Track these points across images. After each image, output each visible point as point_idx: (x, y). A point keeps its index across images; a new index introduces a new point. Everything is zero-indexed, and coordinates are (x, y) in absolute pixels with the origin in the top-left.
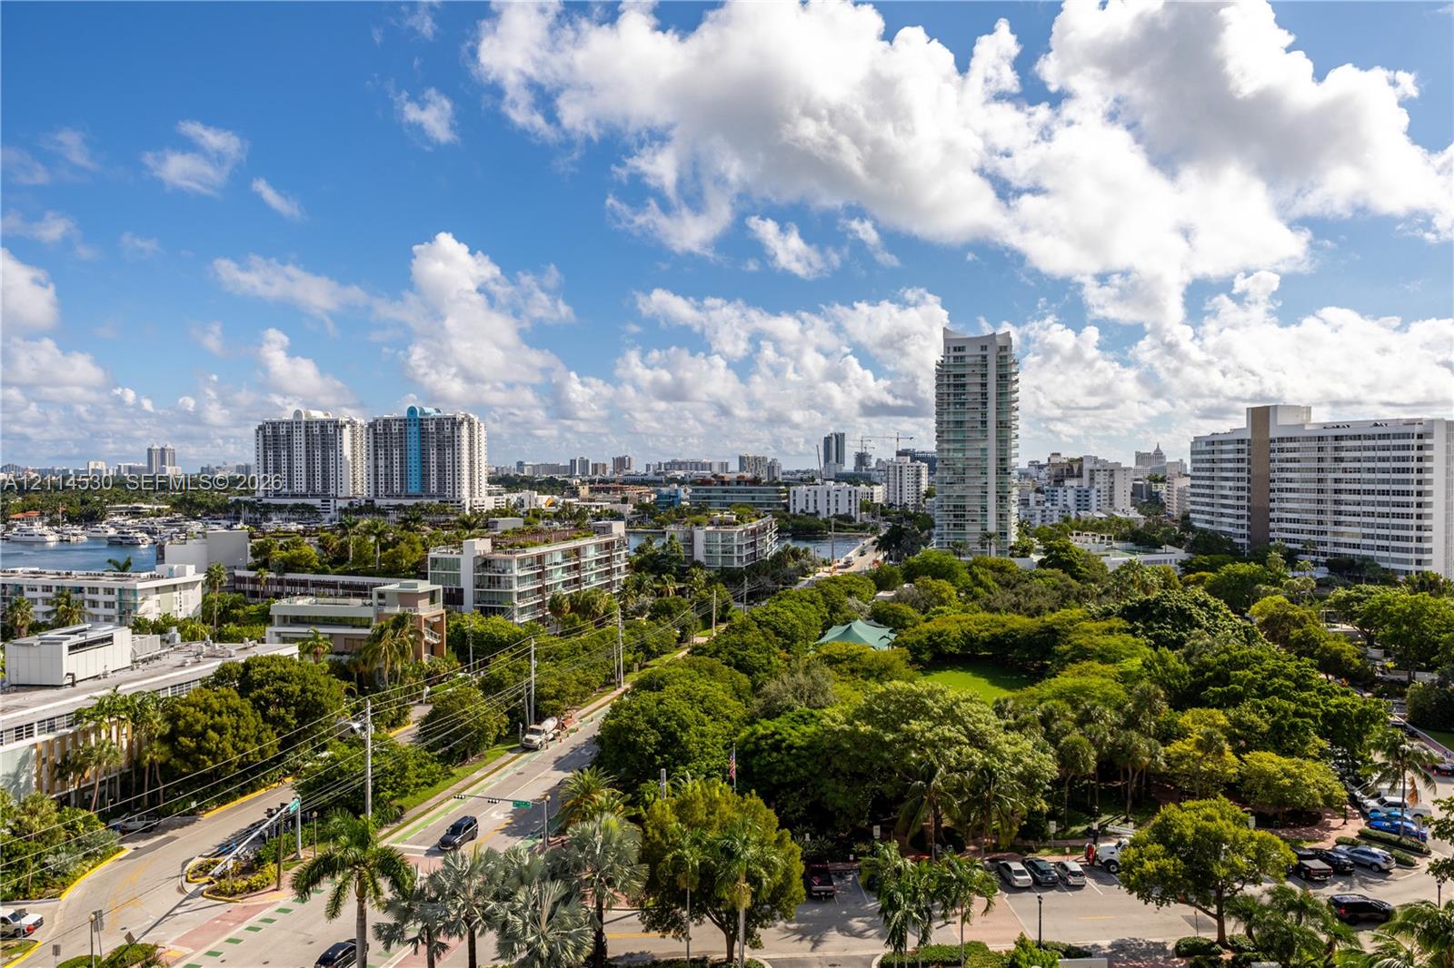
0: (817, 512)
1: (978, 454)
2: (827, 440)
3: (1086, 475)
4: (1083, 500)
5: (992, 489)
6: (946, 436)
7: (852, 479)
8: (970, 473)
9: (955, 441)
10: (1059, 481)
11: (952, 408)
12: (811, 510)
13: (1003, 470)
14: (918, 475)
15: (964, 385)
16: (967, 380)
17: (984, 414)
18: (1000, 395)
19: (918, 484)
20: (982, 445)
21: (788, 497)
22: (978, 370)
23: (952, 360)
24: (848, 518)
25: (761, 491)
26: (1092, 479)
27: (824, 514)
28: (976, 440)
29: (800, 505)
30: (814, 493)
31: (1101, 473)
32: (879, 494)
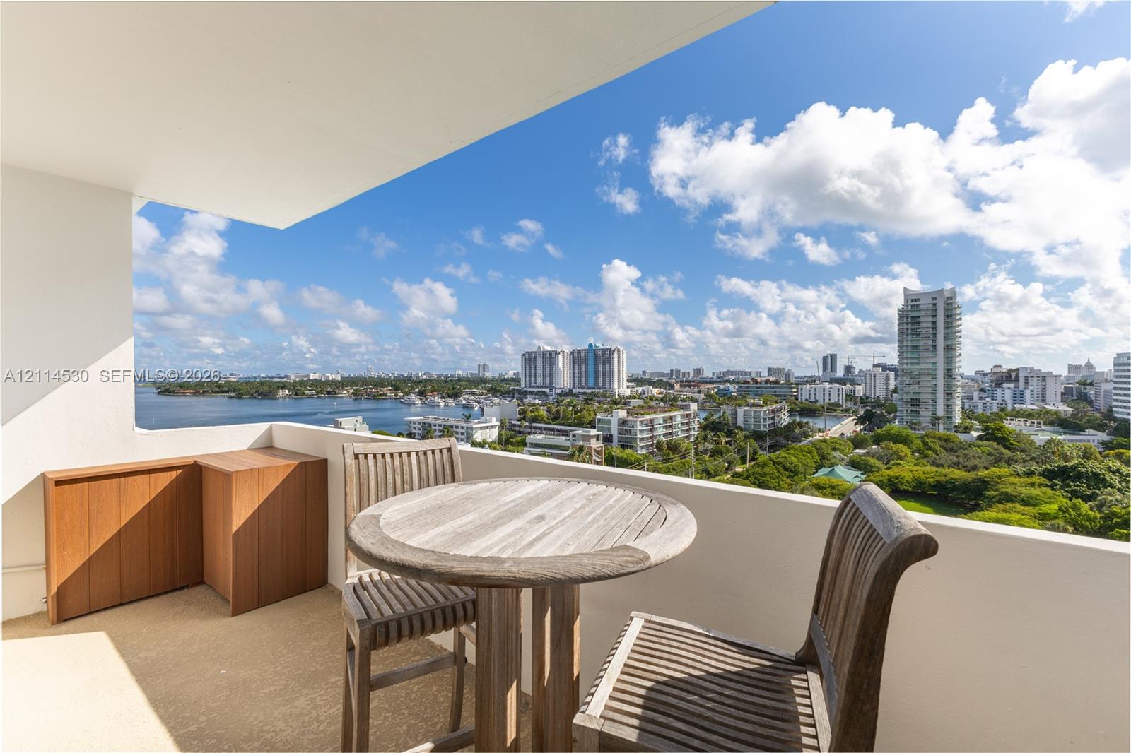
0: (817, 401)
1: (930, 366)
2: (825, 359)
3: (1022, 380)
4: (1018, 397)
5: (941, 389)
6: (905, 355)
7: (841, 381)
8: (923, 378)
9: (911, 358)
10: (999, 383)
11: (910, 338)
12: (812, 399)
13: (949, 375)
14: (887, 379)
15: (919, 323)
16: (921, 319)
17: (934, 341)
18: (946, 328)
19: (887, 385)
20: (932, 360)
21: (797, 392)
22: (930, 313)
23: (910, 308)
24: (837, 405)
25: (780, 388)
26: (1027, 383)
27: (821, 402)
28: (928, 357)
29: (805, 396)
30: (815, 389)
31: (1035, 379)
32: (860, 390)
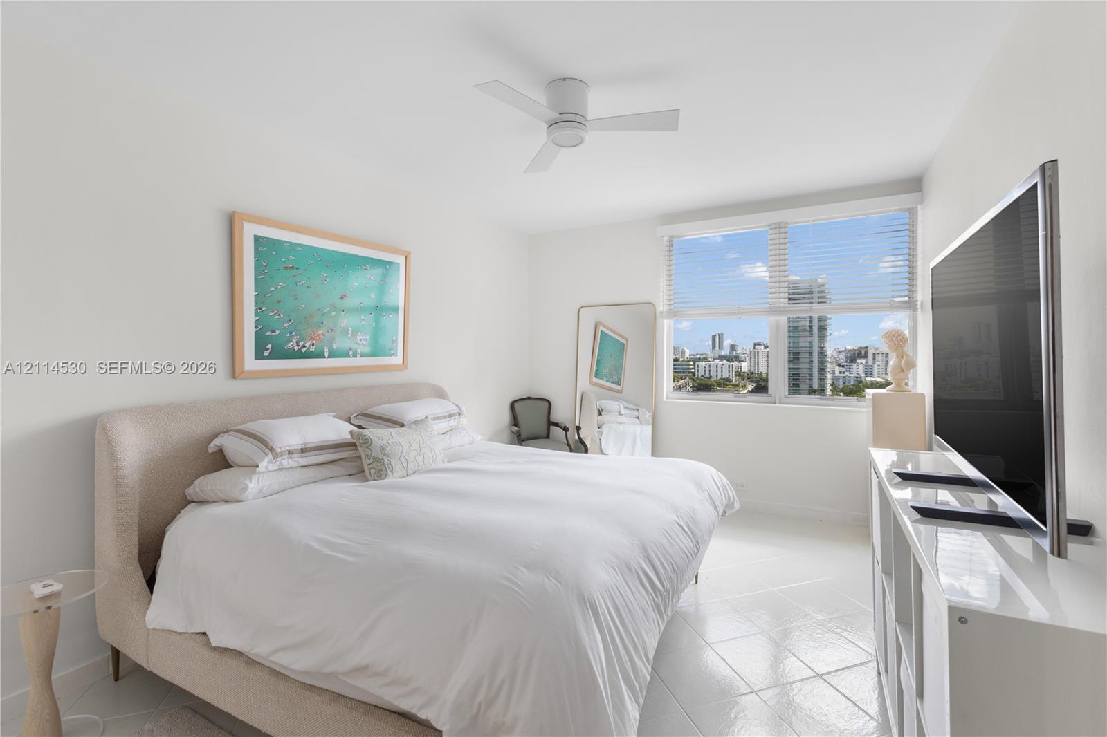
0: (711, 377)
1: (807, 344)
2: (714, 337)
3: (870, 357)
4: (869, 371)
5: (816, 364)
7: (730, 359)
8: (801, 355)
9: (793, 337)
10: (853, 359)
11: (792, 319)
12: (707, 375)
13: (822, 354)
14: (768, 356)
17: (811, 322)
20: (809, 339)
21: (694, 368)
24: (728, 380)
25: (679, 365)
26: (874, 359)
27: (714, 378)
28: (806, 337)
29: (701, 373)
30: (710, 366)
31: (880, 355)
32: (745, 367)
